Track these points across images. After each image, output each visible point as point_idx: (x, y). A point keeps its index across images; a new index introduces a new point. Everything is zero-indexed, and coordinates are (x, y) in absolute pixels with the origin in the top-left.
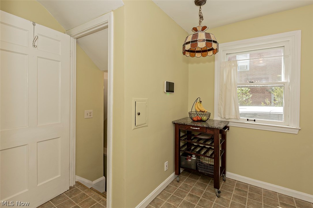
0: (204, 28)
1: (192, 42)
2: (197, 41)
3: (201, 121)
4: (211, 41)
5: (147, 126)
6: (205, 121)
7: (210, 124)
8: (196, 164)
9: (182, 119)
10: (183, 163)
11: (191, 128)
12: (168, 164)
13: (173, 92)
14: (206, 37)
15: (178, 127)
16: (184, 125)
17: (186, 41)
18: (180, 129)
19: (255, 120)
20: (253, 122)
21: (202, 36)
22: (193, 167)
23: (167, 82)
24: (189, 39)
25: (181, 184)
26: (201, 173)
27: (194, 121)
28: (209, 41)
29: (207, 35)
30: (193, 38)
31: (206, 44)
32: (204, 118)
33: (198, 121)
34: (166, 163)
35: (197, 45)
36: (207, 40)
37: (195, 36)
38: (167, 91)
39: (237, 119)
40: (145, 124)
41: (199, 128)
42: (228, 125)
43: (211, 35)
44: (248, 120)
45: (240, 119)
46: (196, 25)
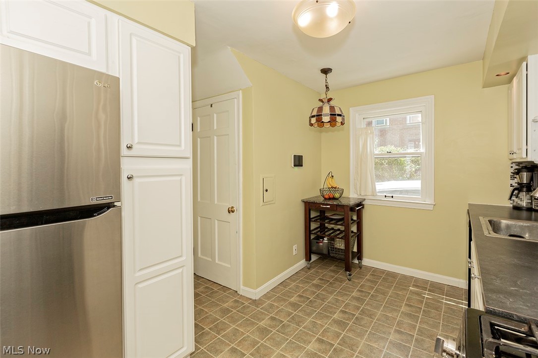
0: (330, 100)
1: (317, 116)
2: (321, 115)
3: (334, 199)
4: (335, 115)
5: (274, 203)
6: (337, 199)
7: (344, 202)
8: (328, 248)
9: (313, 197)
10: (314, 248)
11: (321, 206)
12: (298, 247)
13: (302, 166)
14: (330, 112)
15: (309, 206)
16: (314, 203)
17: (311, 114)
18: (310, 208)
19: (392, 197)
20: (391, 199)
21: (326, 110)
22: (325, 252)
23: (294, 156)
24: (315, 113)
25: (312, 271)
26: (333, 257)
27: (325, 199)
28: (333, 115)
29: (332, 108)
30: (318, 112)
31: (331, 118)
32: (337, 195)
33: (330, 199)
34: (295, 247)
35: (322, 119)
36: (331, 115)
37: (320, 109)
38: (294, 166)
39: (373, 196)
40: (273, 201)
41: (329, 207)
42: (363, 203)
43: (335, 108)
44: (385, 196)
45: (377, 195)
46: (323, 97)
